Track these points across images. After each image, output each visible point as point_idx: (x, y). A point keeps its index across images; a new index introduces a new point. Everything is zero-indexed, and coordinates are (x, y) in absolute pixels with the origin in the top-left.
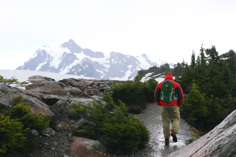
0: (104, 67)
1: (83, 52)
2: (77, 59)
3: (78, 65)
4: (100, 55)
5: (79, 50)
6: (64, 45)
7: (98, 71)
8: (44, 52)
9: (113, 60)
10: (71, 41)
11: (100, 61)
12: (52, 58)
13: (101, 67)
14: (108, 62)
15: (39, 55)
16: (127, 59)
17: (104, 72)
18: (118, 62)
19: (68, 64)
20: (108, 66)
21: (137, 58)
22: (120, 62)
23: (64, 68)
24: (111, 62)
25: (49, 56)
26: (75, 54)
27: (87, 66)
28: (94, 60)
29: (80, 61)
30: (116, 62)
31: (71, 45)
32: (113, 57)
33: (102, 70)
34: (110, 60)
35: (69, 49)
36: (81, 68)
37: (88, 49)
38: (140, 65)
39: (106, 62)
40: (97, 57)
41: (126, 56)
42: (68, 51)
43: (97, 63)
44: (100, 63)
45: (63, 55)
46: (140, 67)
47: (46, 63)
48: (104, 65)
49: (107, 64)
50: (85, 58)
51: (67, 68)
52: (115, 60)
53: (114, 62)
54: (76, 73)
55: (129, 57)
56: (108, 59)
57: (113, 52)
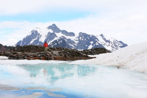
0: (74, 43)
1: (61, 32)
2: (57, 37)
3: (56, 41)
4: (72, 34)
5: (59, 31)
6: (49, 27)
7: (70, 45)
8: (36, 31)
9: (80, 38)
10: (54, 25)
11: (72, 38)
12: (41, 36)
13: (72, 42)
14: (77, 39)
15: (33, 34)
16: (90, 37)
17: (74, 46)
19: (51, 40)
20: (77, 42)
21: (97, 37)
22: (85, 40)
24: (79, 39)
25: (39, 34)
26: (55, 33)
28: (68, 37)
31: (54, 27)
32: (81, 36)
34: (79, 37)
35: (52, 30)
36: (57, 43)
37: (64, 30)
38: (99, 42)
39: (76, 39)
40: (71, 36)
41: (89, 35)
43: (70, 39)
44: (72, 40)
45: (48, 34)
46: (98, 43)
47: (36, 39)
48: (74, 41)
49: (77, 40)
50: (62, 36)
51: (50, 42)
53: (81, 39)
54: (52, 46)
55: (91, 36)
56: (77, 37)
57: (81, 33)
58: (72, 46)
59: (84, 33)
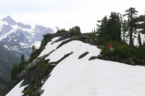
0: (31, 35)
1: (17, 25)
2: (13, 29)
3: (13, 34)
4: (29, 27)
5: (14, 23)
6: (4, 20)
7: (27, 37)
9: (37, 30)
10: (9, 17)
11: (29, 31)
13: (29, 35)
14: (34, 31)
17: (31, 38)
18: (40, 32)
19: (7, 32)
20: (33, 34)
21: (53, 30)
22: (42, 32)
23: (4, 35)
24: (36, 32)
26: (11, 25)
27: (19, 34)
28: (24, 30)
29: (15, 30)
30: (39, 32)
31: (9, 19)
32: (37, 29)
33: (29, 37)
34: (35, 30)
35: (8, 22)
36: (15, 35)
37: (20, 23)
39: (32, 31)
40: (27, 28)
41: (45, 28)
42: (7, 24)
43: (26, 32)
44: (28, 32)
45: (3, 26)
48: (31, 33)
50: (18, 29)
51: (6, 35)
52: (38, 30)
53: (38, 32)
54: (11, 38)
55: (47, 29)
56: (34, 29)
57: (37, 25)
58: (29, 38)
59: (41, 26)
